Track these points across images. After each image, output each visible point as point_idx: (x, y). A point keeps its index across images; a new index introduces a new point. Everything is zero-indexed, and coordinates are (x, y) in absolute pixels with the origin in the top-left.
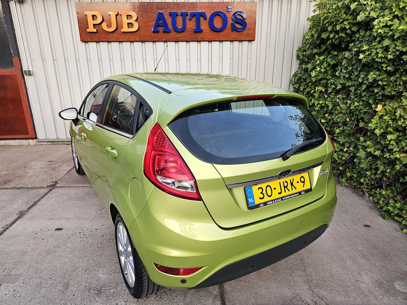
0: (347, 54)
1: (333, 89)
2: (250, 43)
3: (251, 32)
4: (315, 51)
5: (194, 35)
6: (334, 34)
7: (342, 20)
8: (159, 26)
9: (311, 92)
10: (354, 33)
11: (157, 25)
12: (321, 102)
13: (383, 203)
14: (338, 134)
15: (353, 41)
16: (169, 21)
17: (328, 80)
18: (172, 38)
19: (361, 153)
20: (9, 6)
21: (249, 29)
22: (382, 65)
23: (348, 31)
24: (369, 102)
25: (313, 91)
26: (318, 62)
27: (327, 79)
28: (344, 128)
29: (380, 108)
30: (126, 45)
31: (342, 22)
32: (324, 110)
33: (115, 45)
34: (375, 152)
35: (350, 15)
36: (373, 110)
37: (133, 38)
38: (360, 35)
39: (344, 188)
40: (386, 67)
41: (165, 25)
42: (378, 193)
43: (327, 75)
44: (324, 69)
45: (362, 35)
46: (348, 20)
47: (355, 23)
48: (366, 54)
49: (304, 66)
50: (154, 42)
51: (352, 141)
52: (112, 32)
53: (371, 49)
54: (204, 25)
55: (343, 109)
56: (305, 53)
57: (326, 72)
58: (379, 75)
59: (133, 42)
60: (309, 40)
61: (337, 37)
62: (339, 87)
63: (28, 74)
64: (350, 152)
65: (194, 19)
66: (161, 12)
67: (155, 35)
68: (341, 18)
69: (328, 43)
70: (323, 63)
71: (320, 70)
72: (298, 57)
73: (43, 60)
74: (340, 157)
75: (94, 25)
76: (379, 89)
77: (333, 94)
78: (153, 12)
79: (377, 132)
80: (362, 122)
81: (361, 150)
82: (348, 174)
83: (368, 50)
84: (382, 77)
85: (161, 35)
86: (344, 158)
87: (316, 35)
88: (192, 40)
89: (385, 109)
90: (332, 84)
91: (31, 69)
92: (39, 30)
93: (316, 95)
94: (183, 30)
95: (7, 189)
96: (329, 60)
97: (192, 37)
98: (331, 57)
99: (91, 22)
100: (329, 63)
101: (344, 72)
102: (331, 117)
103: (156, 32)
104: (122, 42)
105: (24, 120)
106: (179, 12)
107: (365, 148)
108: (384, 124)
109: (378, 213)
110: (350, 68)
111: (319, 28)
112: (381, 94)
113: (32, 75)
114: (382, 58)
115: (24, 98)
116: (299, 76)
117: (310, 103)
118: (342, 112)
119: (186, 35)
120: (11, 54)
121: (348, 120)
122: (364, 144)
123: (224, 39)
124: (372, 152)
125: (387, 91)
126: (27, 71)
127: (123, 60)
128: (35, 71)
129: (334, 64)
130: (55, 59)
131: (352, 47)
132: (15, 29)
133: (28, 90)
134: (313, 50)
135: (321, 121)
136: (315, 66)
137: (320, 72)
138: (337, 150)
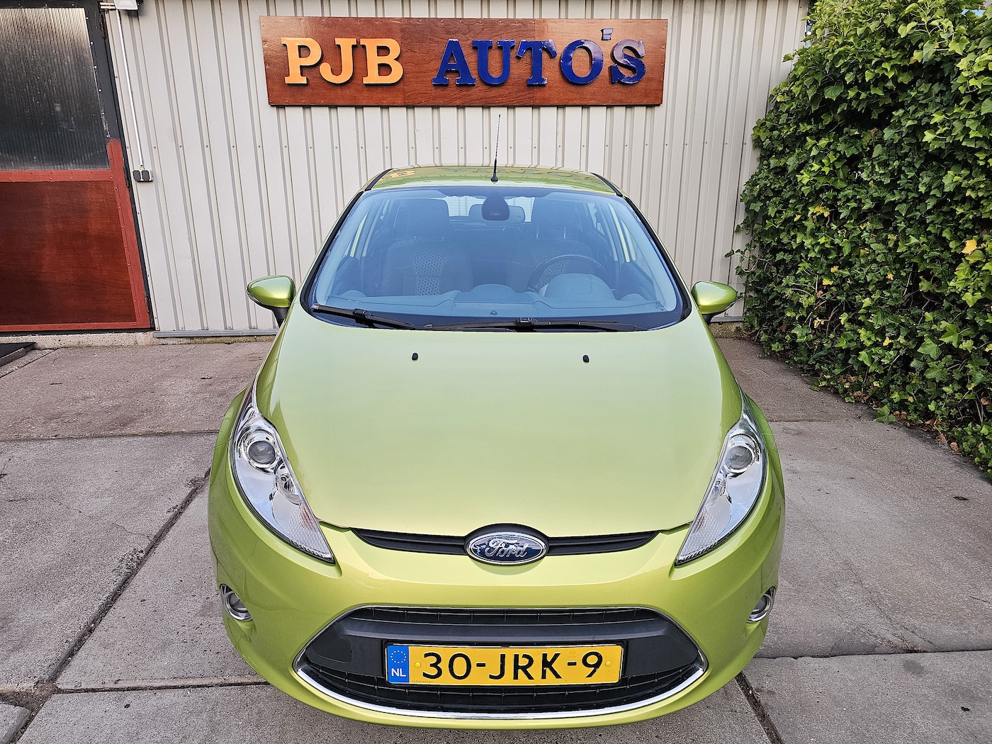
0: (888, 134)
1: (854, 209)
2: (649, 110)
3: (654, 85)
4: (804, 128)
5: (527, 93)
6: (857, 91)
7: (876, 59)
8: (448, 72)
9: (795, 219)
10: (903, 88)
11: (445, 70)
12: (822, 240)
13: (987, 452)
14: (868, 308)
15: (902, 106)
16: (471, 59)
17: (839, 191)
18: (477, 100)
19: (929, 347)
20: (103, 22)
21: (649, 80)
22: (977, 155)
23: (890, 84)
24: (943, 235)
25: (798, 217)
26: (814, 152)
27: (835, 190)
28: (882, 294)
29: (970, 246)
30: (372, 114)
31: (878, 64)
32: (830, 258)
33: (347, 114)
34: (960, 343)
35: (896, 49)
36: (951, 253)
37: (388, 97)
38: (919, 92)
39: (887, 427)
40: (986, 159)
41: (462, 69)
42: (969, 433)
43: (836, 180)
44: (829, 166)
45: (924, 92)
46: (889, 59)
47: (905, 66)
48: (938, 133)
49: (773, 162)
50: (435, 107)
51: (902, 324)
52: (341, 84)
53: (948, 121)
54: (550, 70)
55: (879, 254)
56: (776, 133)
57: (834, 173)
58: (968, 178)
59: (387, 107)
60: (791, 104)
62: (868, 205)
63: (142, 180)
64: (899, 347)
65: (527, 57)
66: (454, 40)
67: (440, 91)
68: (876, 56)
69: (839, 110)
70: (826, 154)
71: (820, 169)
72: (757, 143)
73: (180, 147)
74: (876, 359)
75: (302, 68)
76: (967, 206)
77: (852, 221)
78: (437, 39)
79: (969, 298)
80: (925, 281)
81: (928, 341)
82: (896, 397)
83: (942, 124)
84: (976, 180)
85: (452, 91)
86: (885, 361)
87: (811, 93)
88: (522, 103)
89: (983, 250)
90: (848, 200)
91: (148, 168)
92: (171, 79)
93: (810, 225)
94: (502, 82)
95: (134, 435)
96: (841, 147)
97: (521, 96)
98: (845, 141)
99: (295, 62)
100: (840, 153)
101: (880, 172)
102: (850, 271)
103: (441, 84)
104: (362, 107)
105: (127, 286)
106: (495, 41)
107: (935, 335)
108: (982, 281)
109: (976, 474)
110: (895, 164)
111: (820, 78)
112: (971, 217)
113: (151, 181)
114: (977, 139)
115: (127, 235)
116: (762, 185)
117: (792, 242)
118: (875, 261)
119: (507, 92)
120: (103, 133)
121: (890, 276)
122: (934, 327)
123: (592, 102)
124: (954, 344)
125: (987, 211)
126: (141, 171)
127: (362, 148)
128: (158, 171)
129: (853, 155)
130: (205, 146)
131: (899, 118)
132: (116, 74)
133: (139, 216)
134: (798, 126)
135: (820, 283)
136: (806, 162)
137: (820, 173)
138: (868, 343)
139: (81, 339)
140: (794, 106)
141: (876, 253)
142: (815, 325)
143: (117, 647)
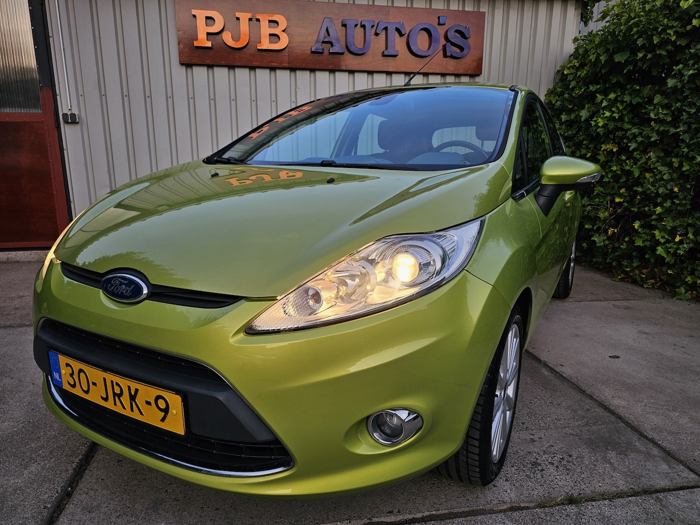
0: (670, 83)
1: (642, 142)
2: (472, 79)
4: (592, 88)
5: (382, 61)
6: (644, 53)
7: (662, 27)
8: (323, 43)
9: (587, 156)
10: (680, 49)
11: (321, 41)
12: (614, 168)
14: (659, 215)
15: (681, 61)
16: (341, 34)
17: (626, 131)
18: (345, 66)
23: (670, 47)
25: (589, 154)
26: (605, 104)
27: (624, 130)
28: (673, 203)
30: (263, 74)
31: (664, 31)
32: (622, 181)
33: (242, 74)
35: (676, 19)
37: (275, 61)
38: (697, 50)
39: (687, 303)
41: (335, 41)
43: (624, 123)
44: (618, 113)
46: (673, 27)
49: (564, 117)
50: (313, 70)
51: (689, 225)
52: (239, 49)
54: (401, 46)
56: (566, 95)
57: (621, 119)
59: (275, 69)
60: (582, 71)
61: (649, 56)
62: (654, 138)
63: (70, 121)
64: (689, 241)
65: (382, 36)
67: (316, 58)
68: (661, 25)
69: (625, 72)
70: (615, 105)
71: (611, 116)
72: (549, 105)
73: (102, 95)
75: (208, 34)
77: (638, 152)
78: (314, 18)
82: (689, 280)
85: (325, 58)
87: (603, 58)
88: (379, 71)
90: (636, 137)
91: (75, 112)
92: (98, 40)
93: (602, 158)
94: (364, 52)
96: (627, 98)
97: (378, 64)
98: (630, 94)
99: (202, 30)
100: (627, 103)
101: (664, 112)
102: (642, 188)
103: (317, 53)
104: (255, 68)
105: (53, 211)
110: (677, 105)
111: (611, 47)
113: (78, 123)
115: (55, 167)
118: (662, 179)
119: (368, 61)
121: (676, 189)
123: (431, 72)
126: (69, 114)
127: (255, 101)
128: (83, 115)
129: (638, 103)
130: (125, 96)
131: (680, 70)
132: (50, 34)
133: (65, 152)
134: (588, 88)
135: (613, 201)
136: (598, 112)
137: (611, 119)
138: (662, 241)
139: (10, 256)
140: (585, 72)
141: (663, 173)
142: (610, 233)
143: (103, 510)
